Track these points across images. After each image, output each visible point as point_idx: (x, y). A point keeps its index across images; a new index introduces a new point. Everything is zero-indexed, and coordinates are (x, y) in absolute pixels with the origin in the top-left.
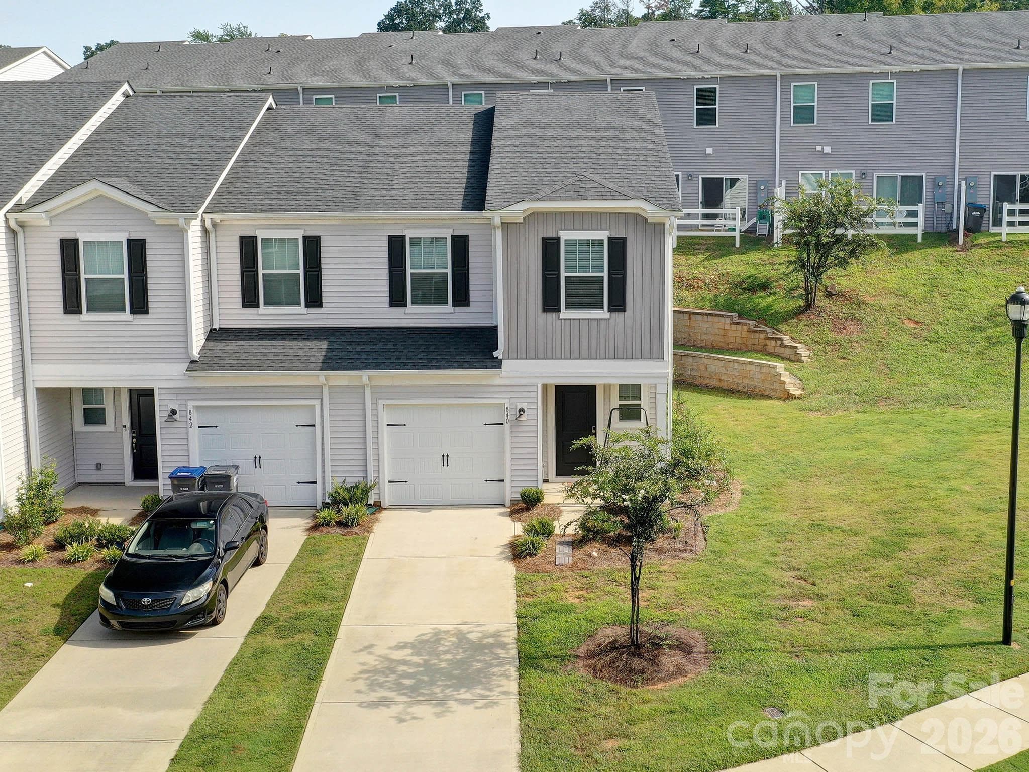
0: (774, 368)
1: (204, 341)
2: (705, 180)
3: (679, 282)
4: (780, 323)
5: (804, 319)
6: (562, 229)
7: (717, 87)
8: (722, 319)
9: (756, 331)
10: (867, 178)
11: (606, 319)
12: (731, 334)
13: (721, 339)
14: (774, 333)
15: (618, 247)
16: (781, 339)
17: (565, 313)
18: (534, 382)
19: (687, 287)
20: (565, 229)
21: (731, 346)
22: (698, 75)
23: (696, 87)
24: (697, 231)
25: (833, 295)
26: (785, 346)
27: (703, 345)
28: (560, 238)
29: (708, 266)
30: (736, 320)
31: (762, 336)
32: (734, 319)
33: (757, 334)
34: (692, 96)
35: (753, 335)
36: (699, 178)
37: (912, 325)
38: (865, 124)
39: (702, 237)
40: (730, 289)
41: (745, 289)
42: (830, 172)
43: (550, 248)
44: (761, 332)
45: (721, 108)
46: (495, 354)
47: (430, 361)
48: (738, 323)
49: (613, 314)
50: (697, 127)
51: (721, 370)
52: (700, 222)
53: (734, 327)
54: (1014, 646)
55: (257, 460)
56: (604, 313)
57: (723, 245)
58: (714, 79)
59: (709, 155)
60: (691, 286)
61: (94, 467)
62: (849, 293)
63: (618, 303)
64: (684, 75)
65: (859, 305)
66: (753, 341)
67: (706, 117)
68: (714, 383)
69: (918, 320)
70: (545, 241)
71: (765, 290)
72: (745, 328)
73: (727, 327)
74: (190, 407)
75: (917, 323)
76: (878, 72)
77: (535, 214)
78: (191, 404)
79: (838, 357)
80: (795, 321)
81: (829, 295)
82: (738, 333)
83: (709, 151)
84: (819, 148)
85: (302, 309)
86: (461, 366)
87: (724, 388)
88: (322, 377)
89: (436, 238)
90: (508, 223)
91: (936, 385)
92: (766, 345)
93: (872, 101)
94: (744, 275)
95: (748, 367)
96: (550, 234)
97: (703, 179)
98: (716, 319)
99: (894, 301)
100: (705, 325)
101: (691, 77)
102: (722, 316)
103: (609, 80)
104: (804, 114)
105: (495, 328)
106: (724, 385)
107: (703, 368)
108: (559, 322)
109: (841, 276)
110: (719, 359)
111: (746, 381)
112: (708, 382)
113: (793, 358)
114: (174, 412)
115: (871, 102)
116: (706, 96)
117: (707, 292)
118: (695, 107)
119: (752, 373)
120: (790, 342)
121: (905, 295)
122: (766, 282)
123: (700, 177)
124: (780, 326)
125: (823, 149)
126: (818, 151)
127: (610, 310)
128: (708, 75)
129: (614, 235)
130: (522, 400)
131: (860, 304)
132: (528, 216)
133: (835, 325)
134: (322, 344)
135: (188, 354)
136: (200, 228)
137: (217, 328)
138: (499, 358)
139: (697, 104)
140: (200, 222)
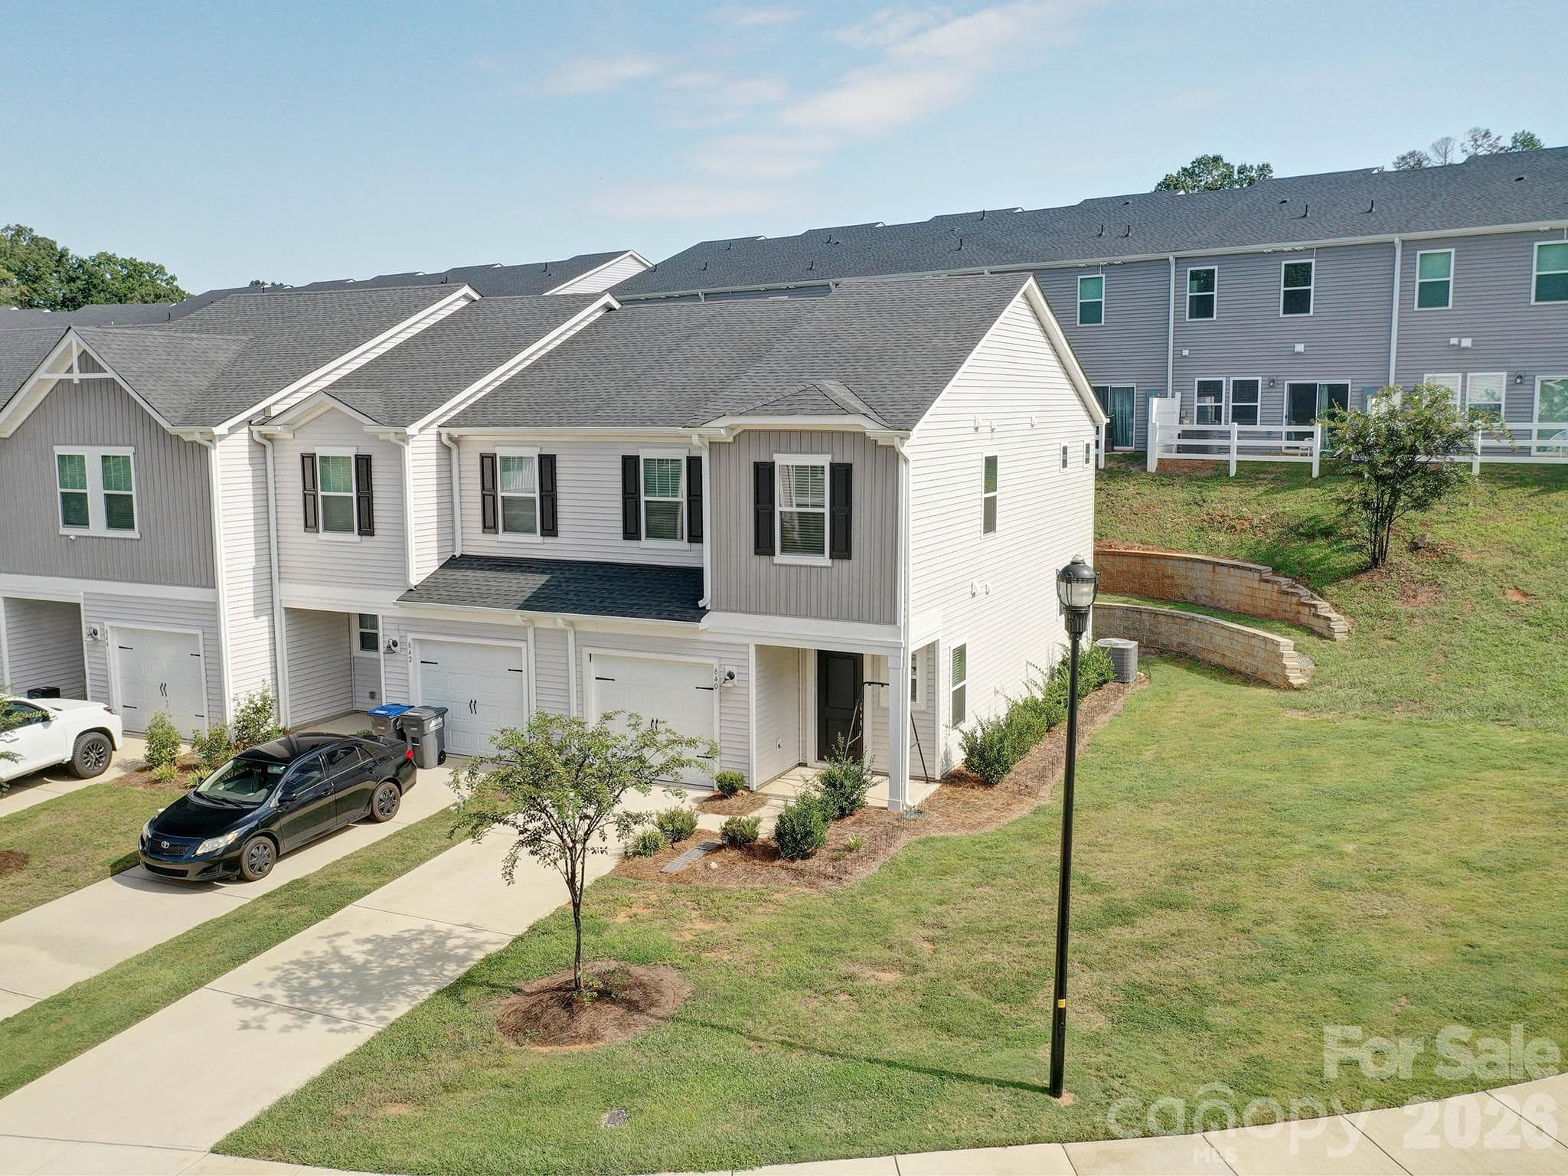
0: (1278, 644)
1: (437, 568)
2: (1294, 388)
3: (1220, 523)
4: (1328, 583)
5: (1364, 578)
6: (776, 452)
7: (1313, 261)
8: (1251, 574)
9: (1287, 593)
10: (1526, 383)
11: (827, 567)
12: (1260, 594)
13: (1248, 601)
14: (1312, 596)
15: (842, 475)
16: (1315, 606)
17: (780, 558)
18: (744, 640)
19: (1227, 529)
20: (780, 452)
21: (1259, 611)
22: (1287, 246)
23: (1284, 263)
24: (1279, 454)
25: (1420, 548)
26: (1318, 616)
27: (1228, 607)
28: (774, 463)
29: (1263, 502)
30: (1268, 576)
31: (1294, 600)
32: (1264, 575)
33: (1289, 597)
34: (1278, 275)
35: (1284, 598)
36: (1284, 384)
37: (1517, 598)
38: (1524, 305)
39: (1273, 463)
40: (1281, 533)
41: (1302, 534)
42: (1469, 374)
43: (764, 474)
44: (1293, 594)
45: (1317, 289)
46: (701, 604)
47: (631, 606)
48: (1267, 581)
49: (837, 562)
50: (1285, 316)
51: (1227, 642)
52: (1284, 443)
53: (1263, 585)
54: (1066, 1099)
55: (473, 704)
56: (824, 560)
57: (1297, 474)
58: (1308, 251)
59: (1299, 353)
60: (1233, 527)
61: (368, 695)
62: (1442, 547)
63: (842, 549)
64: (1267, 248)
65: (1449, 564)
66: (1284, 606)
67: (1297, 302)
68: (1217, 659)
69: (1529, 591)
70: (757, 466)
71: (1327, 537)
72: (1276, 587)
73: (1256, 585)
74: (409, 640)
75: (1525, 595)
76: (1547, 228)
77: (747, 432)
78: (410, 637)
79: (1386, 638)
80: (1349, 582)
81: (1414, 547)
82: (1267, 593)
83: (1299, 348)
84: (1454, 341)
85: (536, 538)
86: (659, 616)
87: (1227, 666)
88: (518, 617)
89: (672, 460)
90: (715, 443)
91: (1499, 688)
92: (1299, 612)
93: (1538, 271)
94: (1305, 516)
95: (1254, 642)
96: (764, 459)
97: (1291, 386)
98: (1244, 573)
99: (1506, 559)
100: (1231, 581)
101: (1278, 249)
102: (1250, 569)
103: (1171, 258)
104: (1434, 294)
105: (701, 570)
106: (1227, 663)
107: (1207, 637)
108: (773, 569)
109: (1443, 522)
110: (1223, 627)
111: (1250, 660)
112: (1211, 656)
113: (1326, 633)
114: (395, 644)
115: (1535, 273)
116: (1298, 274)
117: (1251, 536)
118: (1283, 289)
119: (1256, 649)
120: (1330, 611)
121: (1526, 553)
122: (1331, 527)
123: (1286, 383)
124: (1326, 588)
125: (1460, 342)
126: (1454, 345)
127: (831, 557)
128: (1299, 245)
129: (837, 460)
130: (732, 662)
131: (1452, 563)
132: (739, 435)
133: (1404, 591)
134: (542, 579)
135: (406, 581)
136: (434, 444)
137: (458, 554)
138: (704, 608)
139: (1285, 286)
140: (435, 437)
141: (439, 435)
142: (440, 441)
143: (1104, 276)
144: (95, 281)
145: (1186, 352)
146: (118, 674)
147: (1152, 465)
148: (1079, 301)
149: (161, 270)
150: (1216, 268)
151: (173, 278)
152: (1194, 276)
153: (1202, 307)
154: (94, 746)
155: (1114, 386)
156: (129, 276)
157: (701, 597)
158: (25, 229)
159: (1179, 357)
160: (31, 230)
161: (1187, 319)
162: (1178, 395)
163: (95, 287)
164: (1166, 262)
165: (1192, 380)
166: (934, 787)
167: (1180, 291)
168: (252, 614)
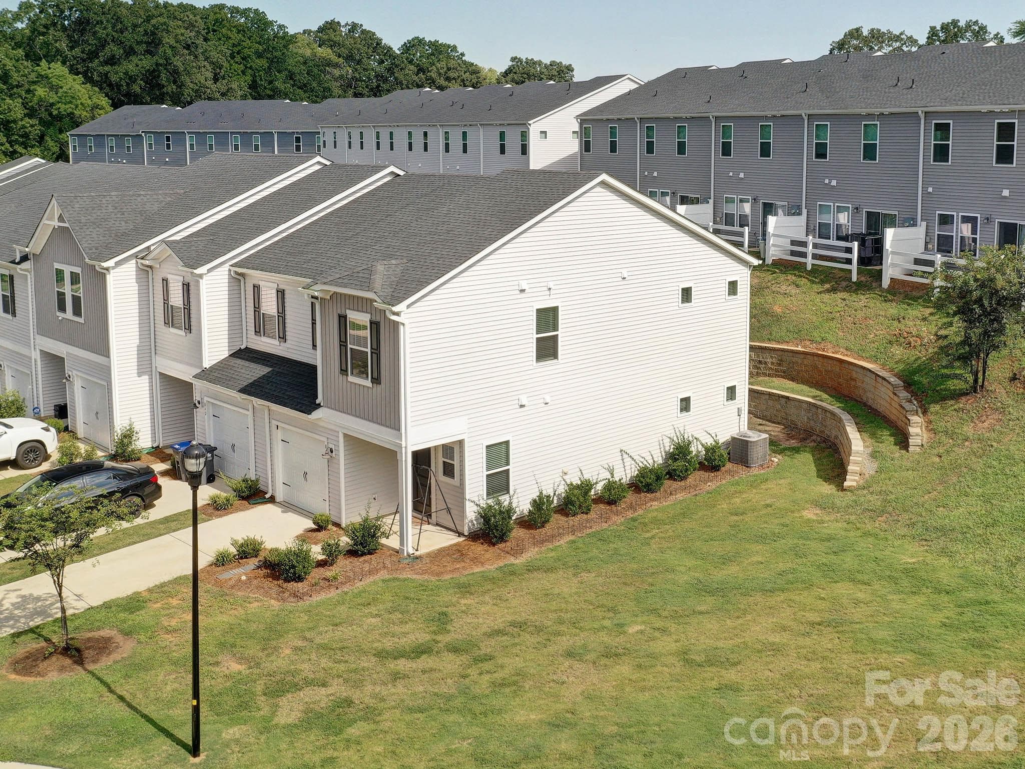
0: (851, 452)
1: (227, 355)
2: (1002, 226)
3: (904, 338)
4: (937, 402)
5: (962, 401)
6: (348, 309)
7: (1016, 121)
8: (890, 386)
9: (902, 407)
11: (370, 388)
14: (917, 411)
15: (375, 329)
17: (351, 379)
18: (337, 429)
19: (906, 344)
22: (997, 108)
23: (997, 121)
27: (881, 410)
28: (347, 316)
30: (898, 390)
31: (904, 413)
32: (895, 389)
33: (903, 410)
34: (993, 131)
36: (995, 222)
43: (343, 322)
45: (1019, 145)
46: (315, 403)
48: (895, 394)
49: (374, 385)
50: (997, 165)
55: (233, 447)
58: (1012, 113)
59: (1005, 197)
60: (910, 343)
63: (376, 377)
64: (984, 108)
67: (1005, 155)
70: (340, 317)
72: (899, 400)
74: (205, 401)
77: (336, 295)
78: (205, 399)
82: (896, 404)
83: (1006, 193)
85: (276, 342)
96: (343, 313)
97: (1000, 223)
98: (887, 385)
100: (883, 389)
101: (991, 110)
102: (890, 383)
103: (921, 112)
108: (348, 384)
113: (908, 444)
114: (199, 403)
116: (1006, 131)
118: (996, 143)
120: (921, 426)
123: (997, 221)
124: (931, 406)
127: (371, 382)
128: (1006, 108)
129: (373, 319)
132: (332, 296)
134: (265, 370)
135: (202, 366)
136: (227, 277)
137: (243, 347)
138: (319, 404)
139: (998, 140)
140: (227, 273)
141: (230, 270)
142: (230, 274)
143: (878, 123)
144: (397, 62)
145: (930, 190)
146: (81, 403)
147: (886, 283)
148: (863, 142)
149: (454, 48)
150: (951, 122)
151: (463, 54)
152: (938, 126)
153: (941, 153)
154: (32, 450)
155: (884, 212)
156: (432, 54)
157: (317, 397)
158: (357, 24)
159: (925, 193)
160: (361, 25)
161: (932, 163)
162: (924, 224)
163: (397, 66)
164: (916, 115)
165: (934, 212)
166: (462, 539)
167: (926, 140)
168: (136, 375)
